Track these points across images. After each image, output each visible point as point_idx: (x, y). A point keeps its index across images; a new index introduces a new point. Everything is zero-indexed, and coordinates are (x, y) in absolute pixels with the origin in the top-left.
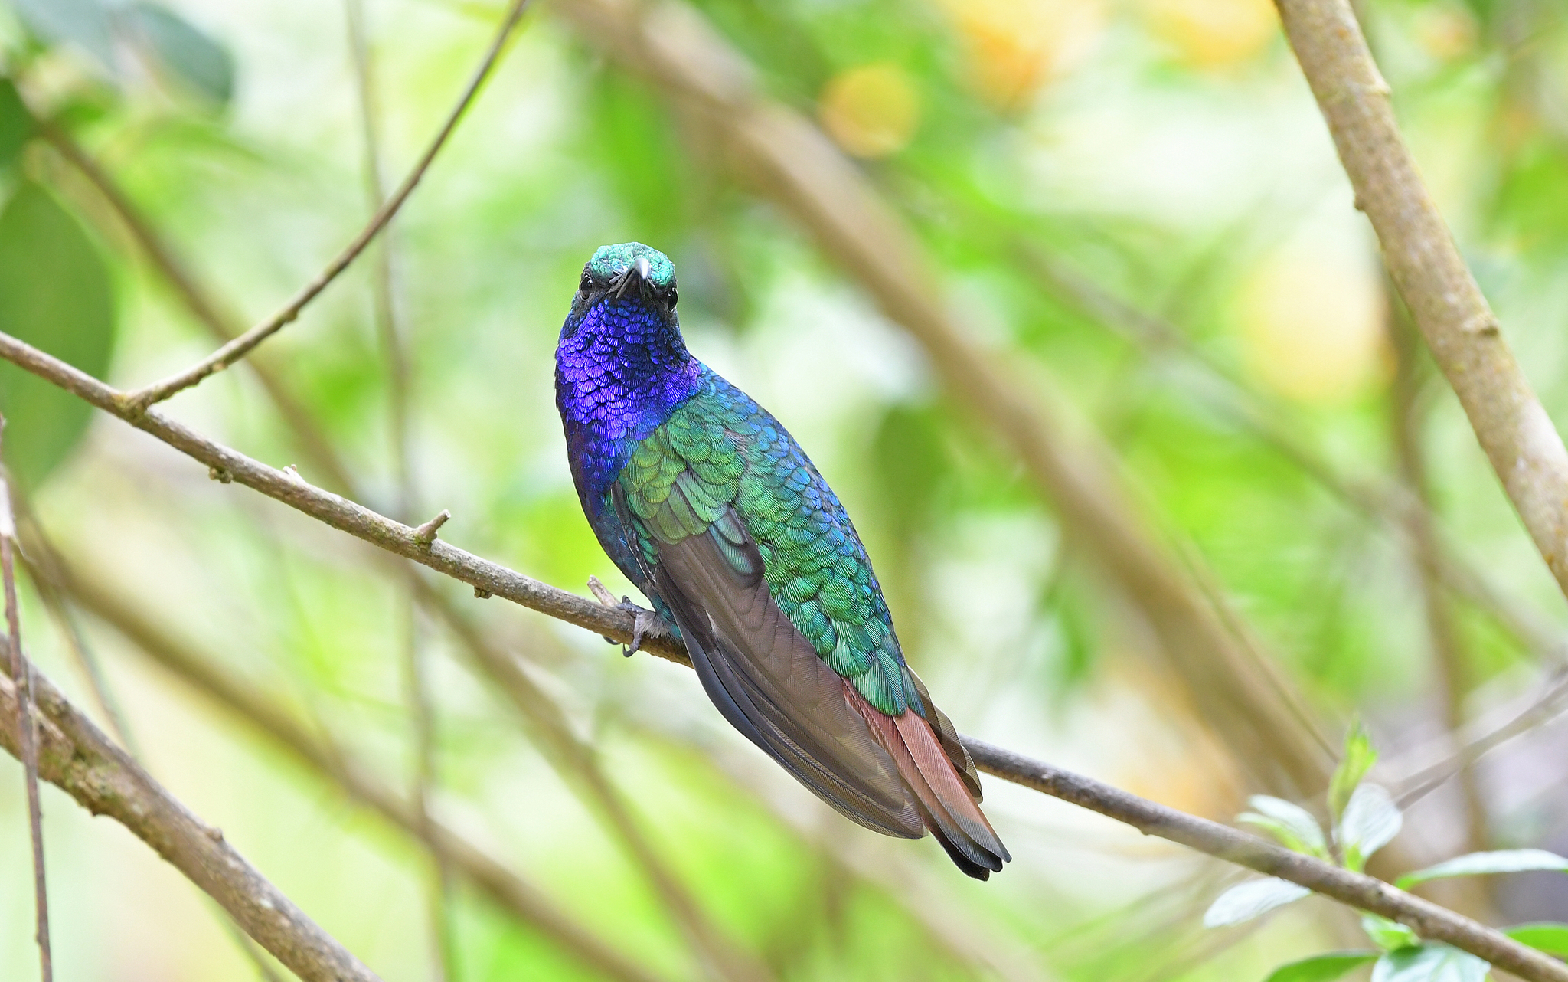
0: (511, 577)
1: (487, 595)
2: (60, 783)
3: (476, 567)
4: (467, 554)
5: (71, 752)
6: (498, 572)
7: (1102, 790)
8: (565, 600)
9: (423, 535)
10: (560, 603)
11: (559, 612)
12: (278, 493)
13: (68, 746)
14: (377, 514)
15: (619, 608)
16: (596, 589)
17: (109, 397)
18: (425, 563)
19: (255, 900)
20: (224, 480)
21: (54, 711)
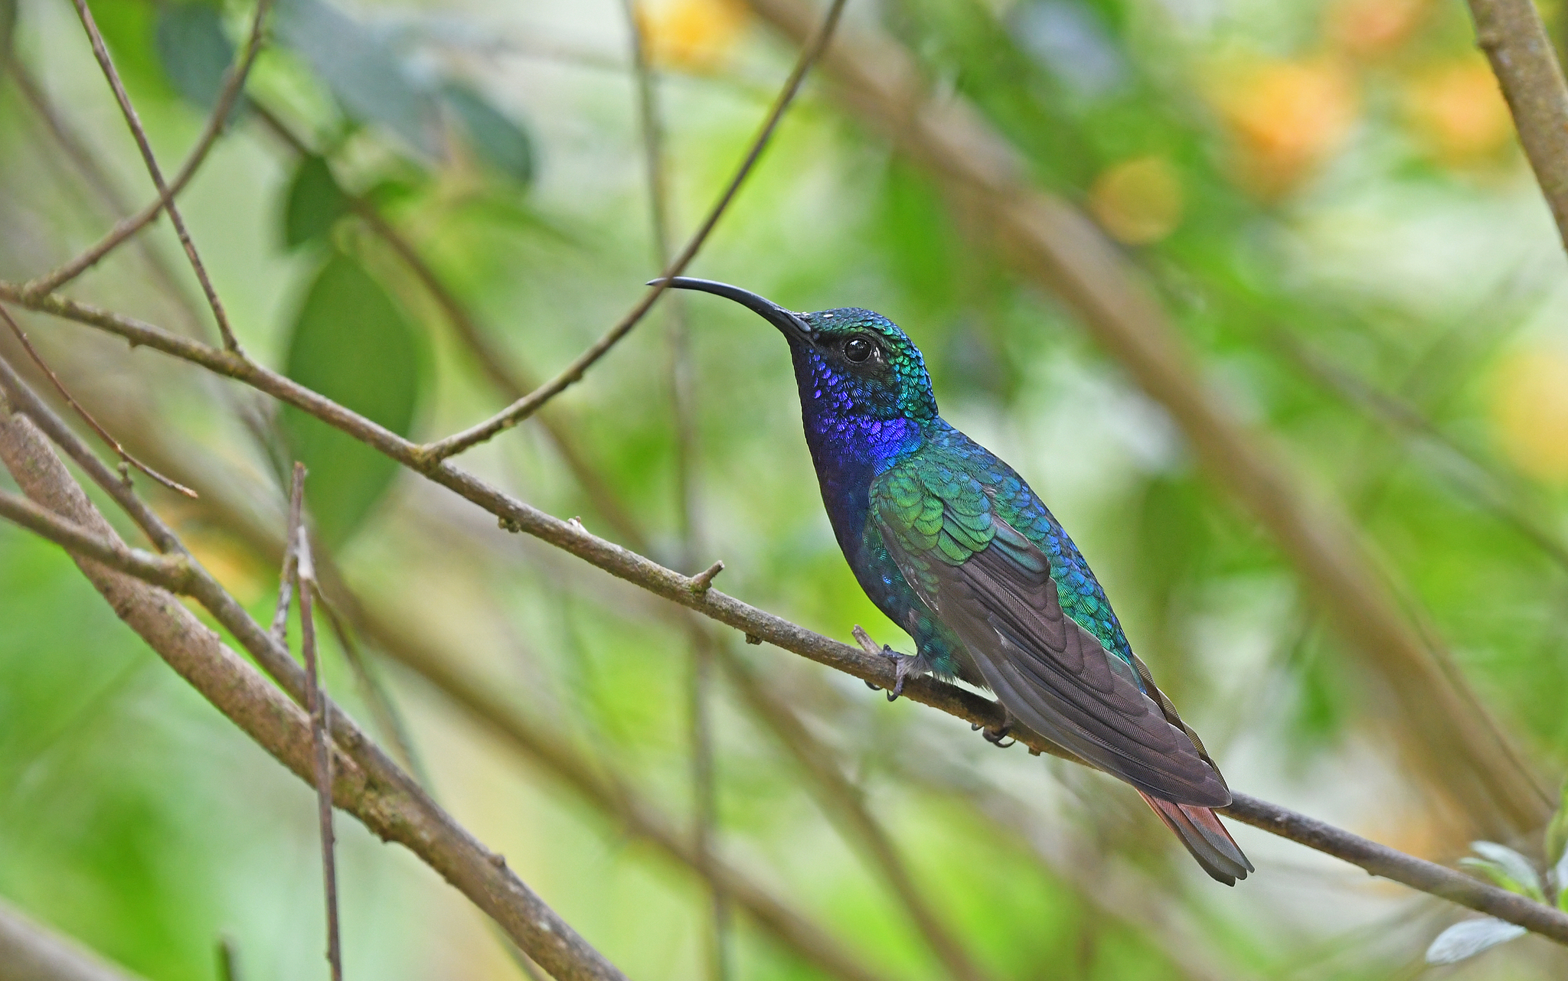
0: (780, 624)
1: (757, 642)
2: (353, 811)
3: (748, 615)
4: (739, 603)
5: (364, 782)
6: (769, 620)
7: (1332, 831)
8: (830, 647)
9: (698, 584)
10: (825, 649)
11: (825, 658)
12: (564, 543)
13: (361, 776)
14: (655, 564)
15: (880, 655)
16: (860, 637)
17: (406, 450)
18: (700, 610)
19: (534, 923)
20: (513, 530)
21: (349, 743)
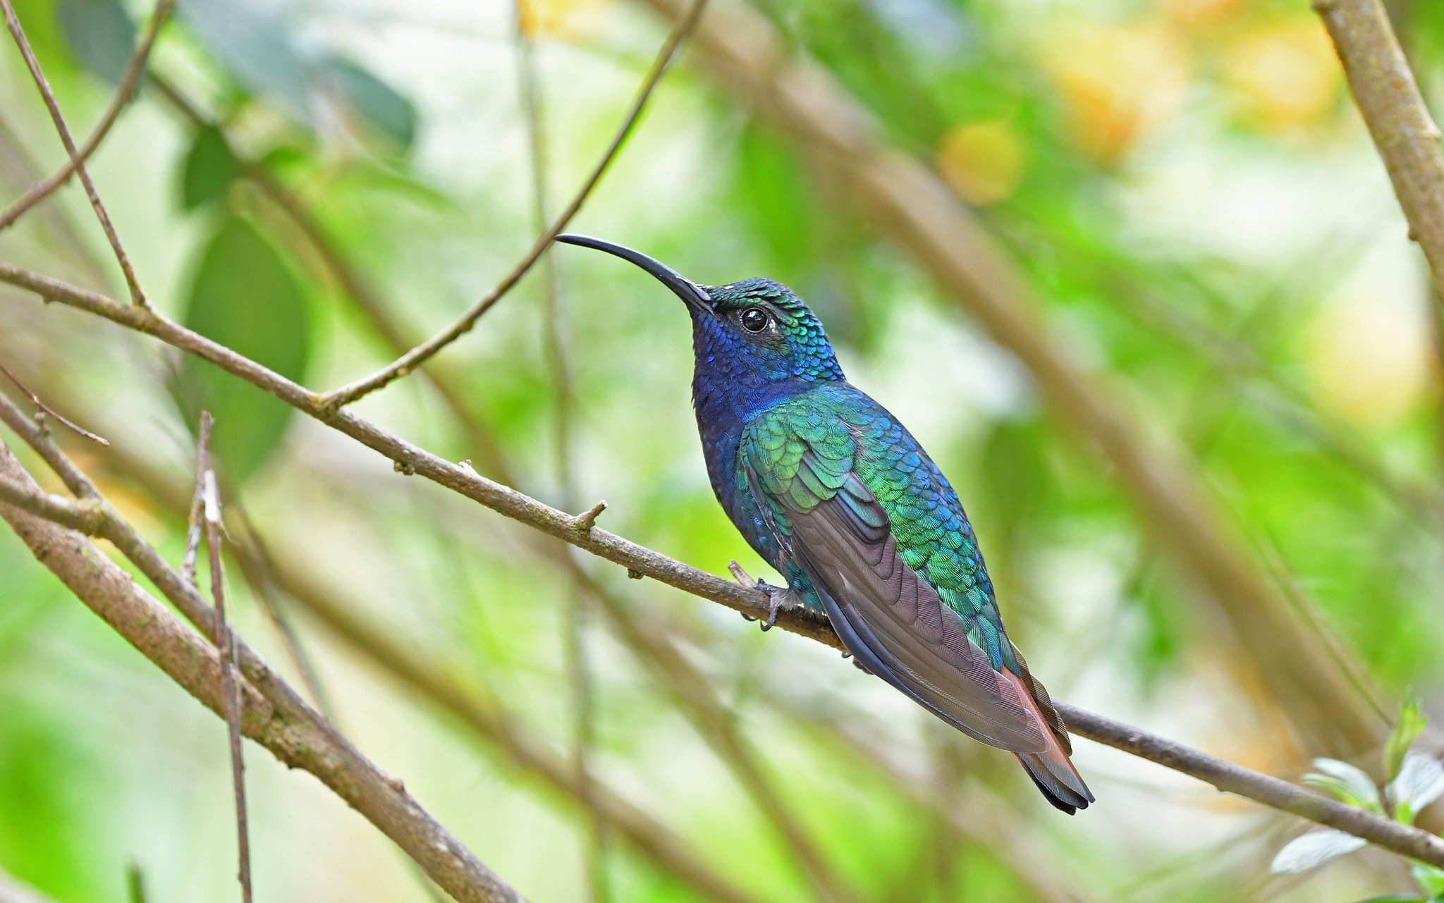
0: (660, 559)
1: (639, 576)
2: (260, 740)
3: (629, 551)
4: (622, 540)
5: (270, 713)
6: (649, 555)
7: (1183, 751)
8: (708, 581)
9: (583, 523)
10: (703, 583)
11: (703, 591)
12: (455, 484)
13: (267, 707)
14: (542, 504)
16: (736, 572)
17: (306, 398)
18: (585, 548)
19: (432, 844)
20: (407, 473)
21: (256, 676)
